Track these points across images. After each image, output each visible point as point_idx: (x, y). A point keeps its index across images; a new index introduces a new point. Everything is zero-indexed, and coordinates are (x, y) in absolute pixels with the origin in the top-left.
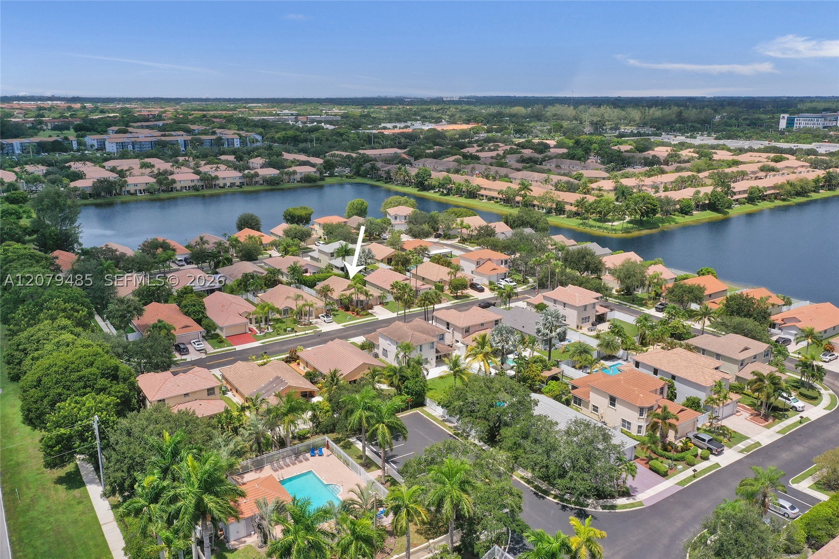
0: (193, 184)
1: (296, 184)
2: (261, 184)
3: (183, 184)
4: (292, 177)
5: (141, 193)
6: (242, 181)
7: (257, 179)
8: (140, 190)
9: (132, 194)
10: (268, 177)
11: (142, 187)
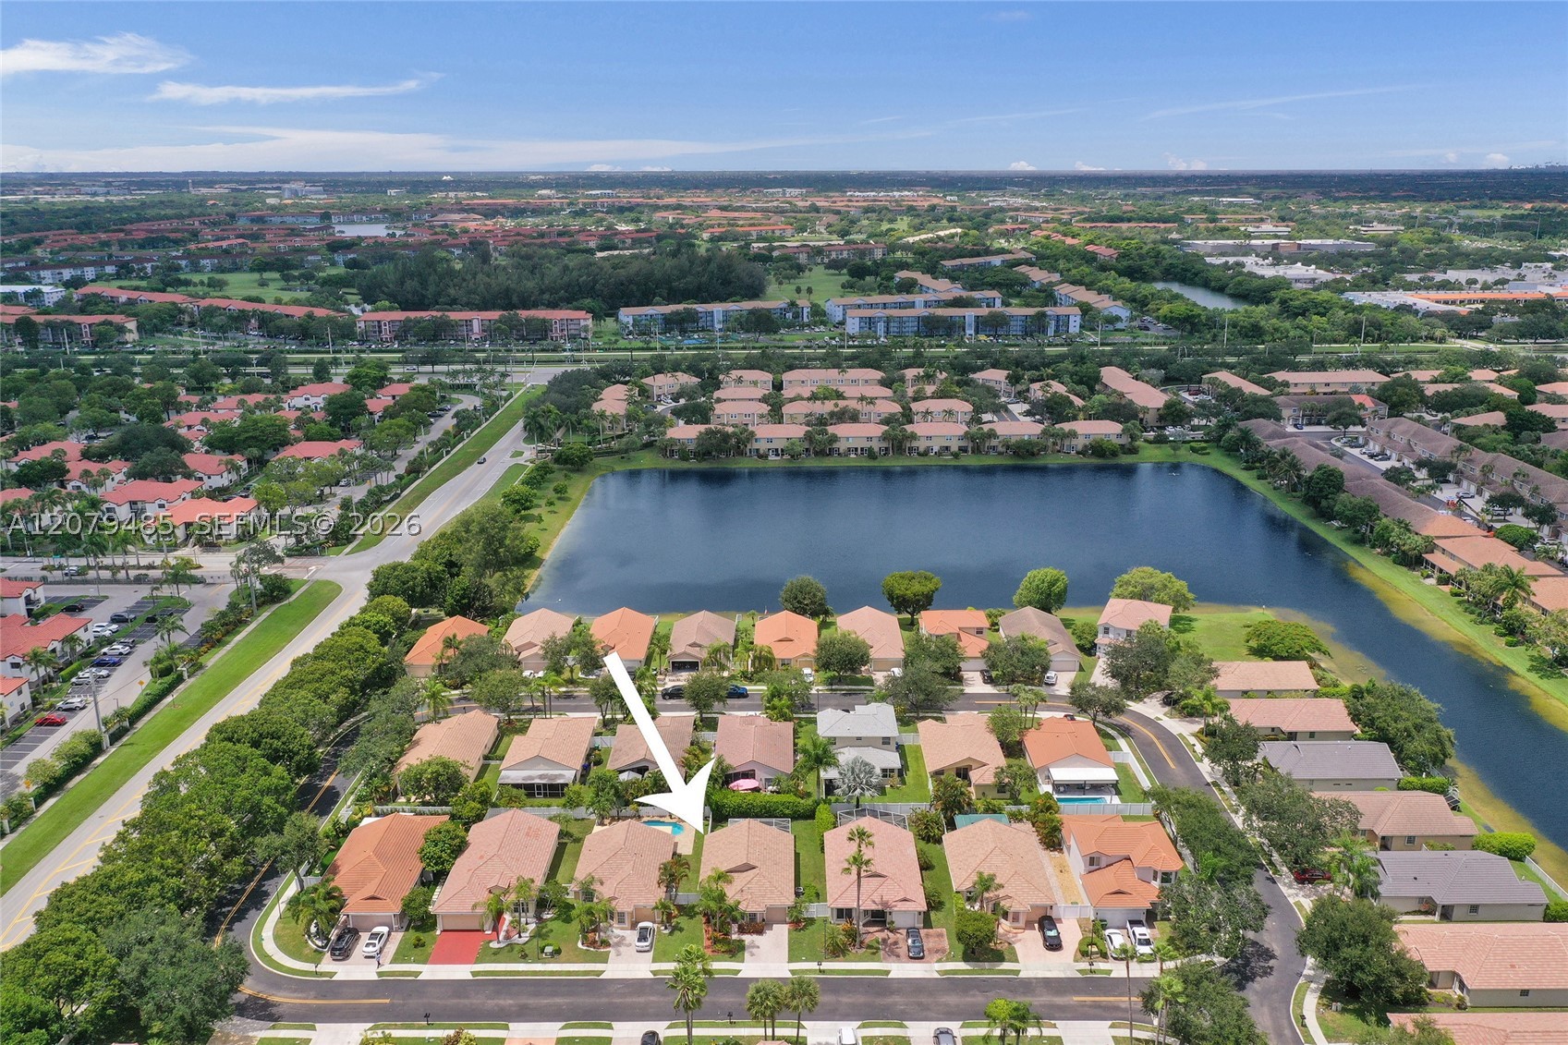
0: (867, 445)
1: (1074, 459)
2: (1001, 454)
3: (852, 444)
4: (1067, 442)
5: (777, 455)
6: (963, 444)
7: (994, 442)
8: (777, 450)
9: (761, 457)
10: (1013, 440)
11: (779, 445)
